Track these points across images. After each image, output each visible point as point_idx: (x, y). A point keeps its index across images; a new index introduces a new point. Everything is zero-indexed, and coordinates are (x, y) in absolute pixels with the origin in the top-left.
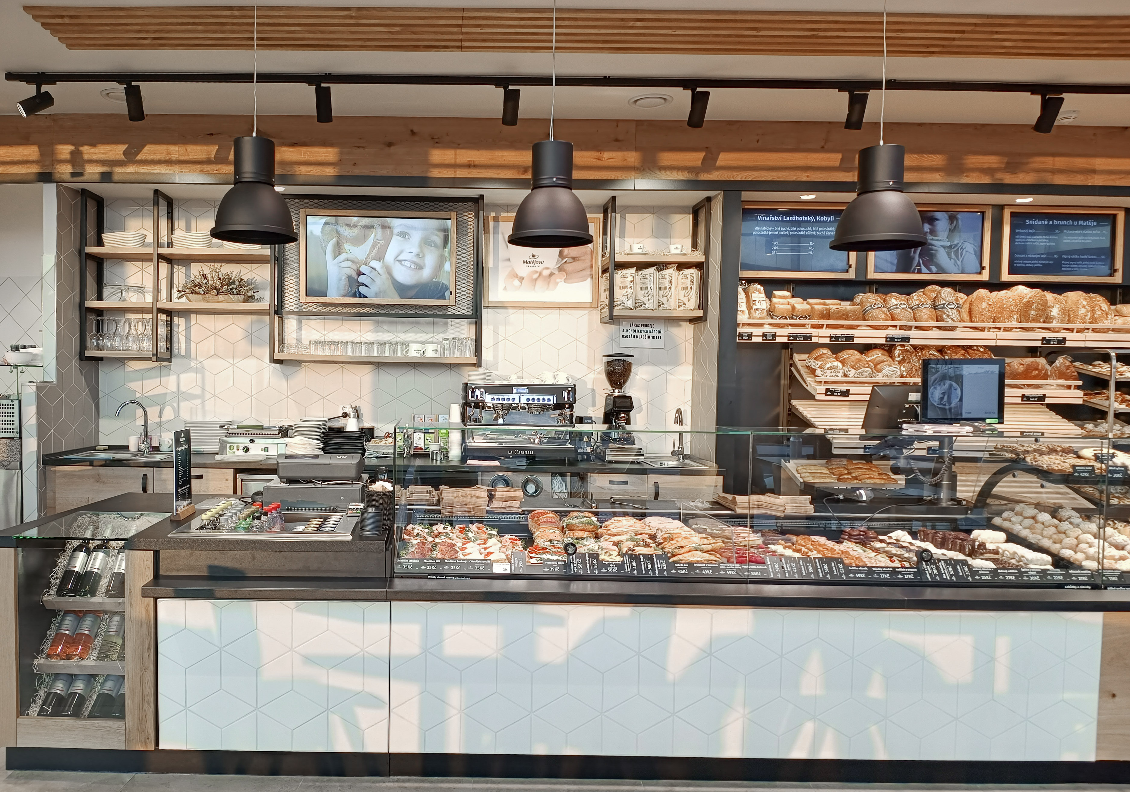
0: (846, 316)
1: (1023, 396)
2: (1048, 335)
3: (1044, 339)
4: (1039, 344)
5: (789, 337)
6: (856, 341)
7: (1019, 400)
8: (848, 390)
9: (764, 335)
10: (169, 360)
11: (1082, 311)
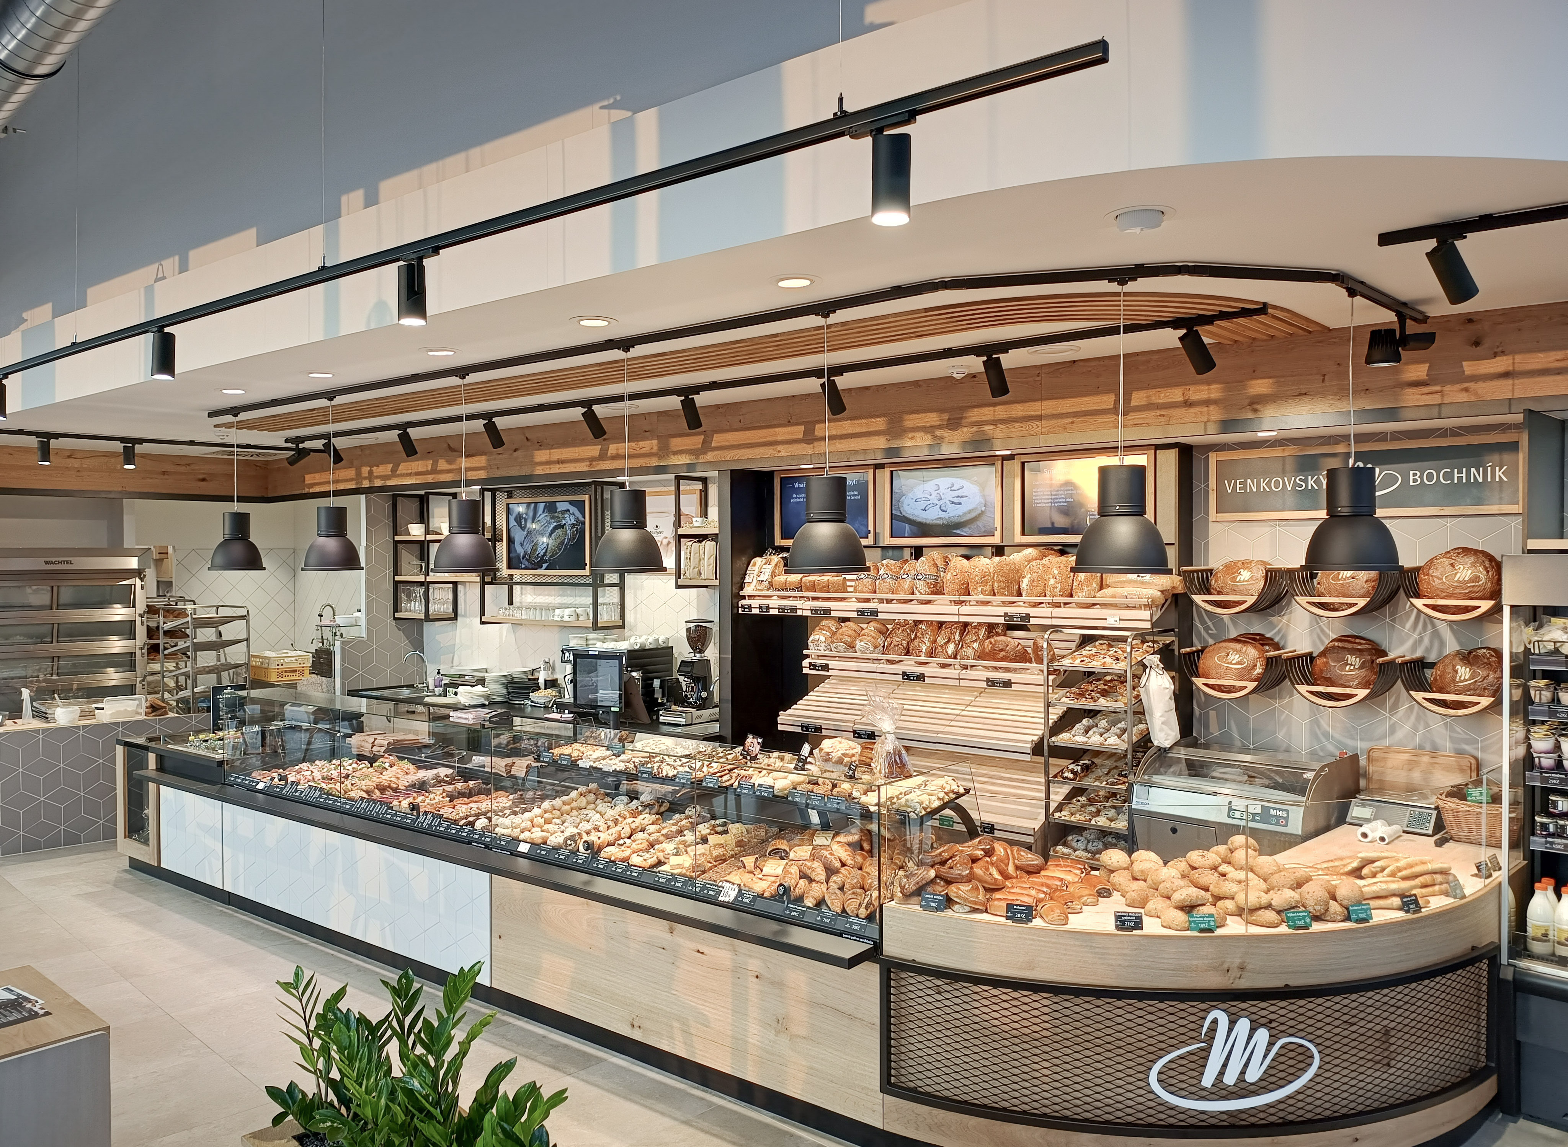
0: (826, 588)
1: (988, 680)
2: (1010, 610)
3: (1006, 615)
4: (1001, 620)
5: (779, 609)
6: (833, 614)
7: (984, 685)
8: (827, 665)
9: (760, 607)
10: (455, 618)
11: (1052, 581)
